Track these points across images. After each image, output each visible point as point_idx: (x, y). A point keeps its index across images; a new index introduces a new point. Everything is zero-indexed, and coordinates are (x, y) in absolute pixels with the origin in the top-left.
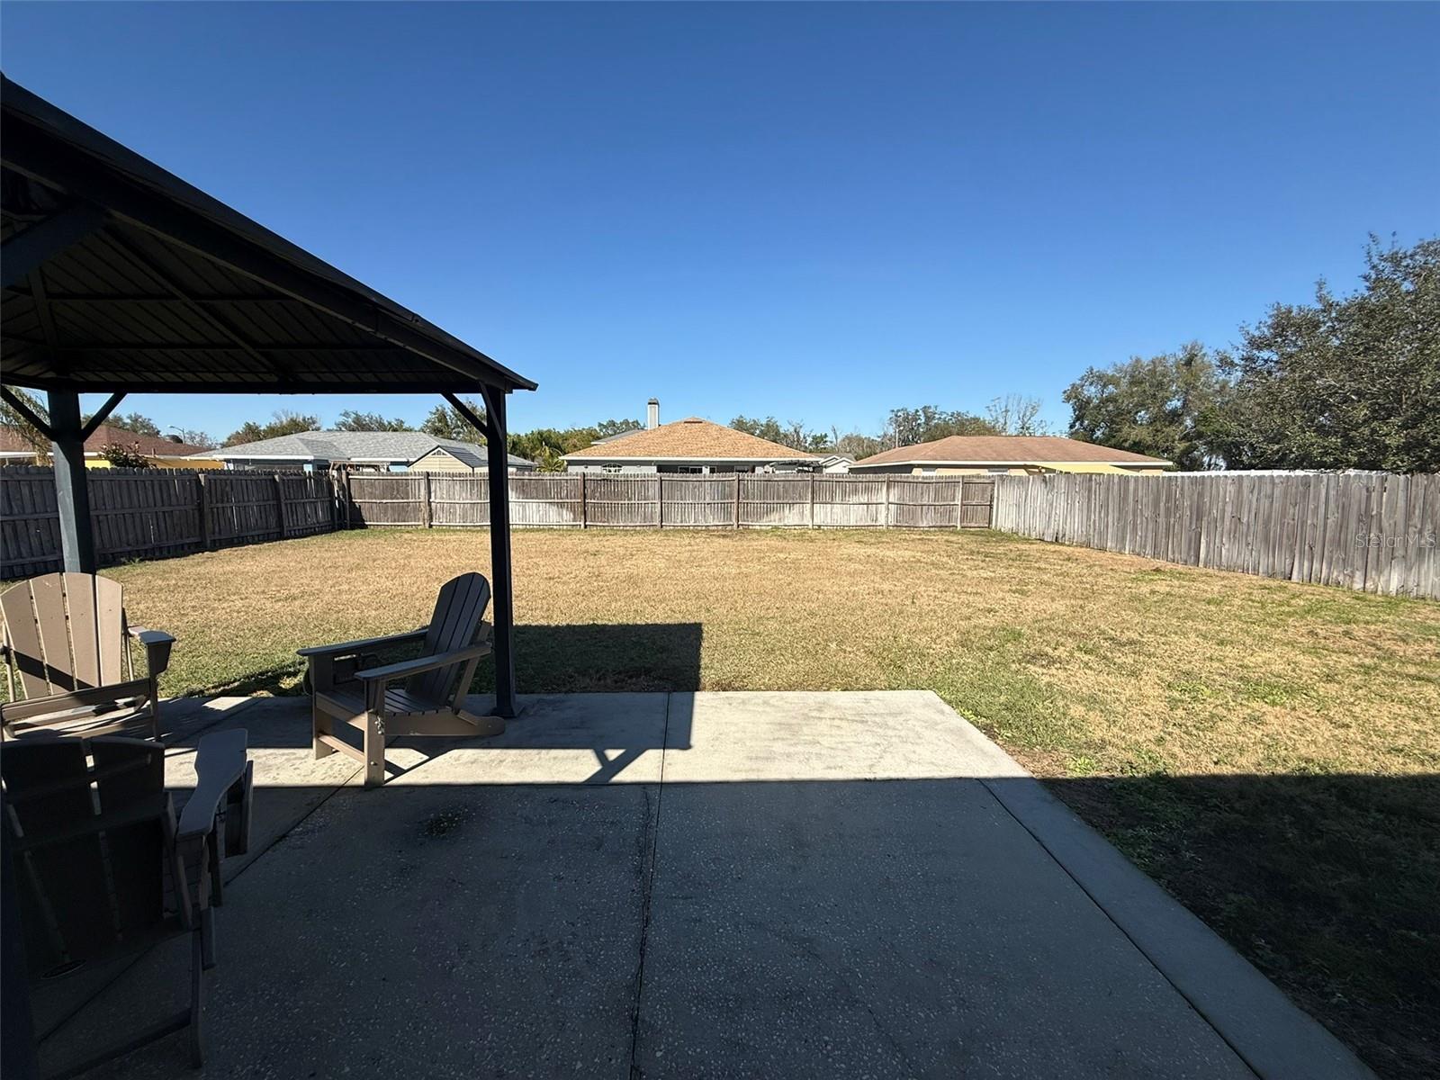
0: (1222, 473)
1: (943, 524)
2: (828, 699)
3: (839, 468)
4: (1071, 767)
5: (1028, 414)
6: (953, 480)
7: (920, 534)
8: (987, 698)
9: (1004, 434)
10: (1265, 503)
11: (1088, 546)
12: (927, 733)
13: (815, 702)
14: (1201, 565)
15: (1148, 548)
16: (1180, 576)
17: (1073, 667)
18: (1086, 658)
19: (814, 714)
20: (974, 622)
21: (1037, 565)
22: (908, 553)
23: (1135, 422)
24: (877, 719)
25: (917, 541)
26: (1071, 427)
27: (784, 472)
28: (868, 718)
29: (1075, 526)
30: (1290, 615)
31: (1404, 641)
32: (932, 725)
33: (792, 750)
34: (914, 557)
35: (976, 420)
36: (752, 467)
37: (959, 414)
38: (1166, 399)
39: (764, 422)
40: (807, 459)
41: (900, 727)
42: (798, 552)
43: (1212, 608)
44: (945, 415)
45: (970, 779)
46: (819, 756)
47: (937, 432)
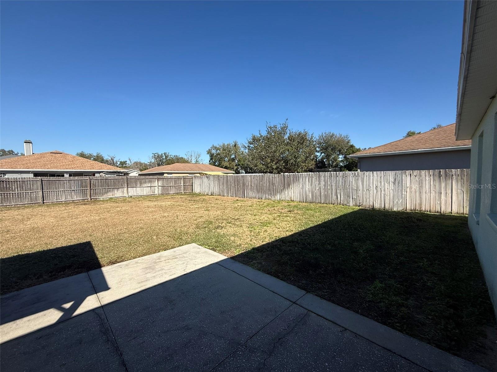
0: (244, 174)
1: (178, 192)
2: (161, 254)
3: (134, 174)
4: (235, 252)
5: (198, 157)
6: (180, 177)
7: (171, 196)
8: (210, 241)
9: (191, 163)
10: (256, 181)
11: (220, 195)
12: (197, 255)
13: (157, 257)
14: (245, 198)
15: (234, 195)
16: (242, 201)
17: (228, 227)
18: (230, 225)
19: (158, 261)
20: (198, 221)
21: (209, 202)
22: (169, 203)
23: (225, 161)
24: (181, 256)
25: (171, 199)
26: (210, 161)
27: (110, 176)
28: (177, 256)
29: (216, 190)
30: (265, 207)
31: (282, 209)
32: (198, 253)
33: (154, 275)
34: (172, 204)
35: (182, 158)
36: (94, 174)
37: (176, 156)
38: (231, 155)
39: (95, 155)
40: (121, 171)
41: (189, 256)
42: (126, 207)
43: (251, 208)
44: (172, 156)
45: (213, 264)
46: (165, 273)
47: (170, 161)
